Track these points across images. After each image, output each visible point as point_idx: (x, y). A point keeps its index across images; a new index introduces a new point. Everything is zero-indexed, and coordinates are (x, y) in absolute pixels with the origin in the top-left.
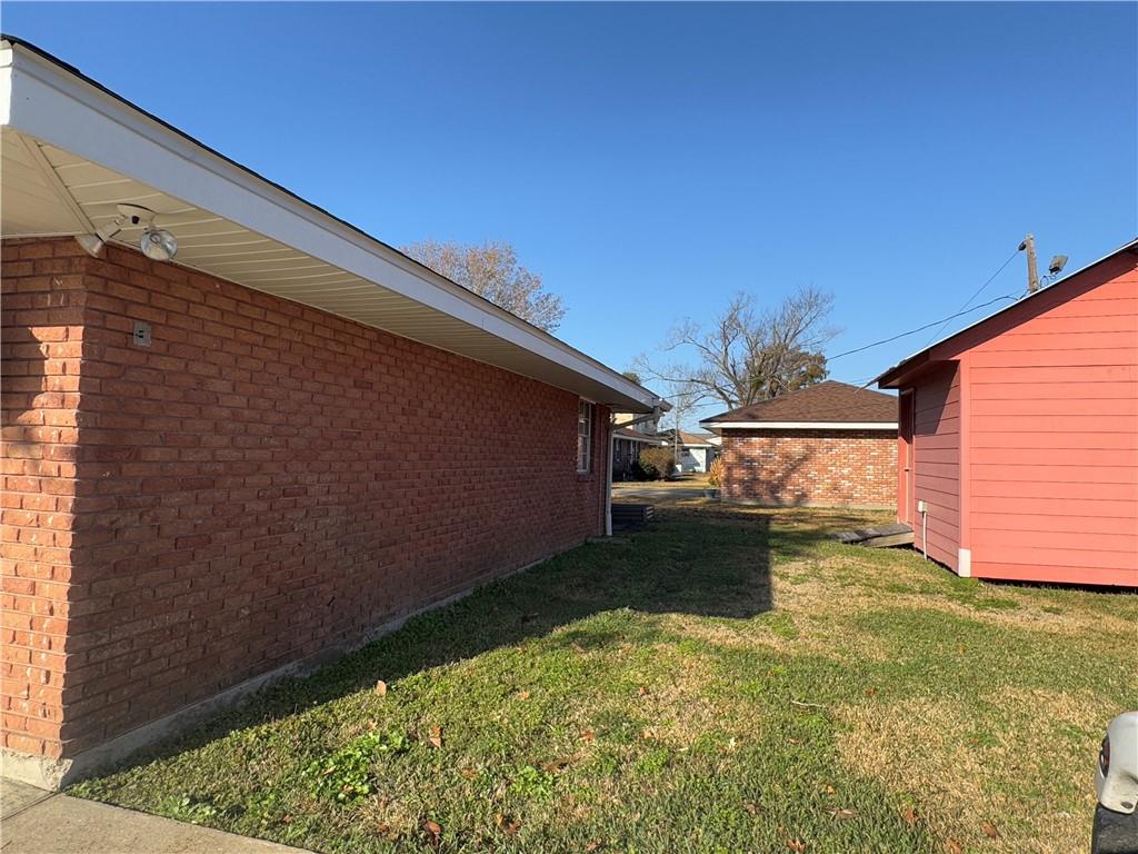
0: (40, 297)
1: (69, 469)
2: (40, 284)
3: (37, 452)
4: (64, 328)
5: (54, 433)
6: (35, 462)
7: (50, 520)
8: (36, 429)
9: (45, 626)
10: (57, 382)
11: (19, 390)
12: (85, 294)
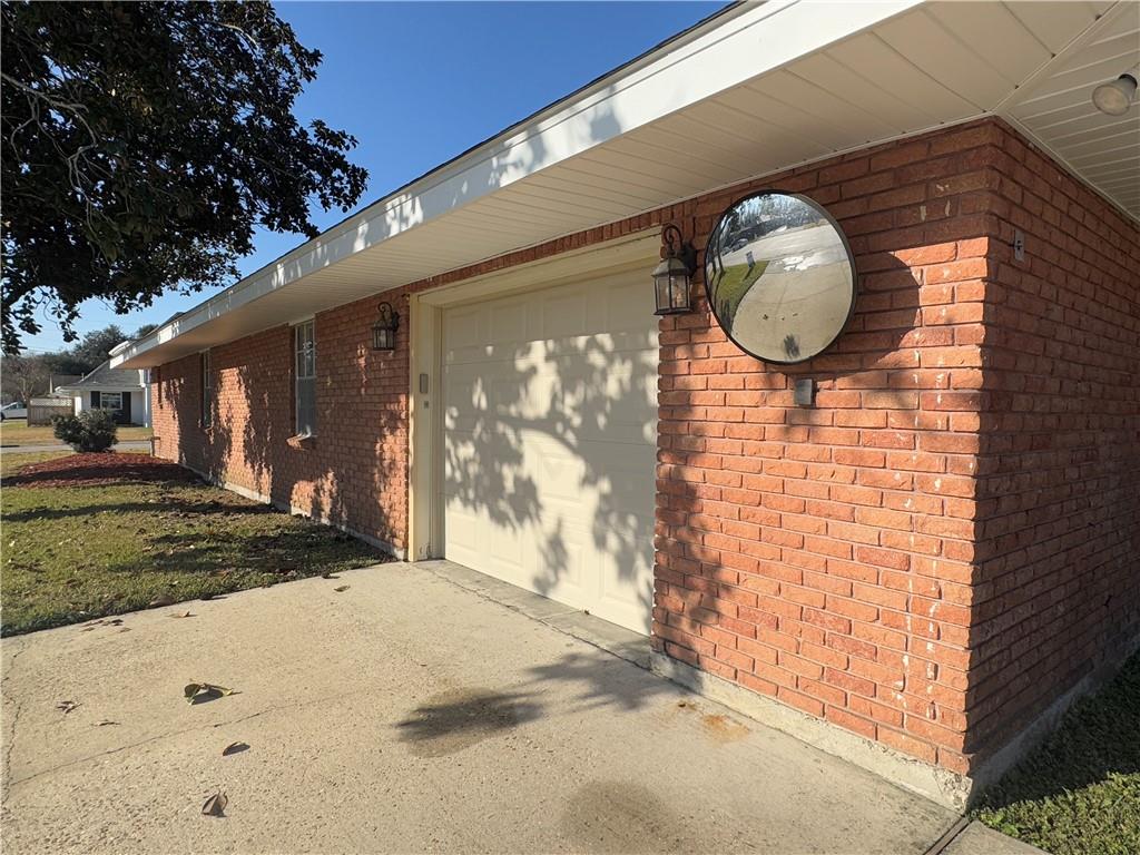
0: (908, 212)
1: (971, 421)
2: (907, 197)
3: (911, 398)
4: (953, 244)
5: (940, 376)
6: (906, 410)
7: (938, 484)
8: (908, 373)
9: (932, 611)
10: (944, 313)
11: (878, 327)
12: (989, 195)
